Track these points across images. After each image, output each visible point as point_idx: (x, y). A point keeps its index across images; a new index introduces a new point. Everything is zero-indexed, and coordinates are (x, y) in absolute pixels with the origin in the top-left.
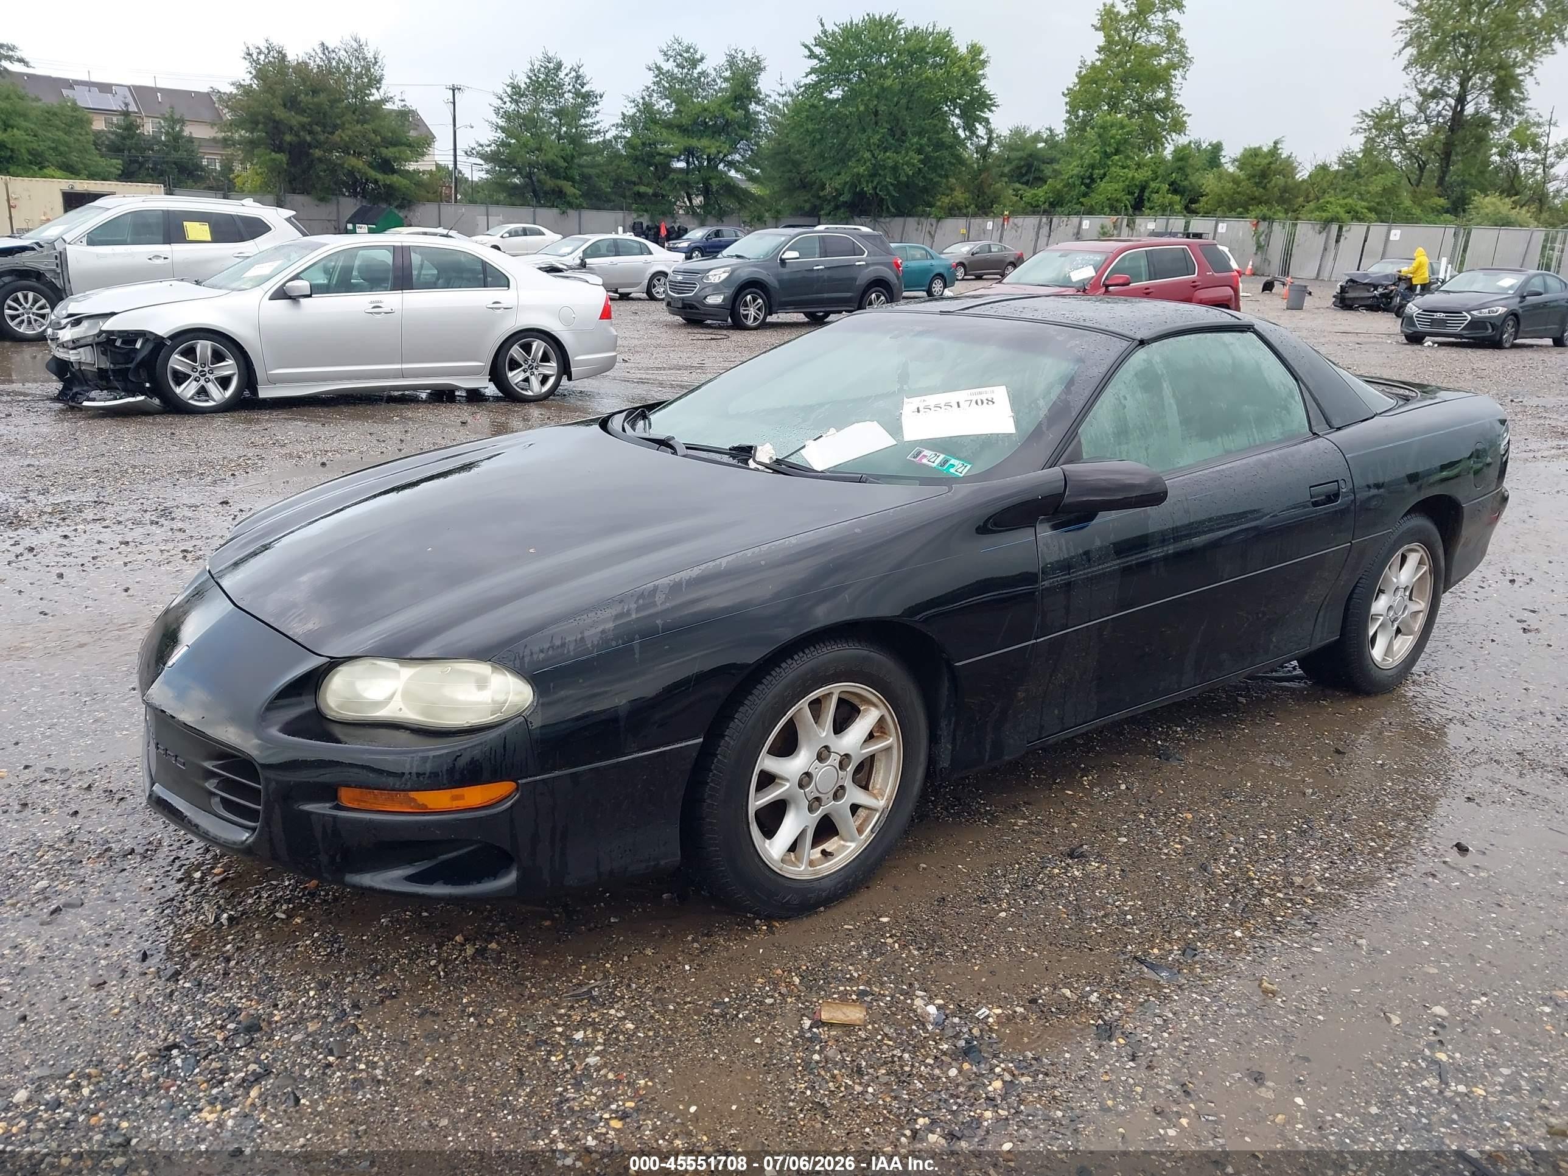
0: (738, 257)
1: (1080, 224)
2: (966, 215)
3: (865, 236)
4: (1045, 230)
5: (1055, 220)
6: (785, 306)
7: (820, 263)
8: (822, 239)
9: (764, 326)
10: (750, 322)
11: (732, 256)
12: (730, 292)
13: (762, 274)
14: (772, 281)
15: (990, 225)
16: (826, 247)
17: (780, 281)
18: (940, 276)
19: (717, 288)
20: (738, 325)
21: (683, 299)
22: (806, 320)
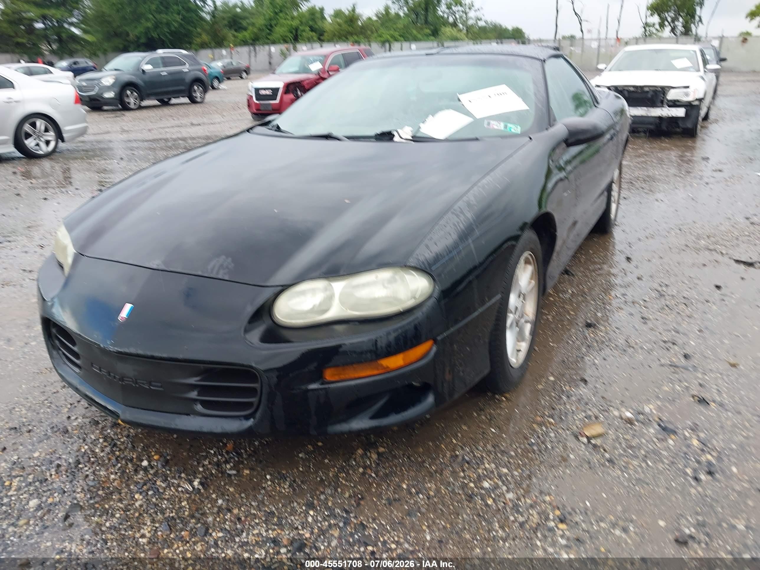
0: (116, 70)
1: (270, 49)
2: (211, 48)
3: (185, 56)
4: (253, 54)
5: (257, 48)
6: (149, 96)
7: (164, 71)
8: (163, 58)
9: (140, 108)
10: (132, 106)
11: (112, 70)
12: (117, 89)
13: (133, 79)
14: (139, 82)
15: (224, 52)
16: (166, 62)
17: (145, 82)
18: (217, 78)
19: (108, 88)
20: (126, 108)
21: (89, 96)
22: (158, 103)
